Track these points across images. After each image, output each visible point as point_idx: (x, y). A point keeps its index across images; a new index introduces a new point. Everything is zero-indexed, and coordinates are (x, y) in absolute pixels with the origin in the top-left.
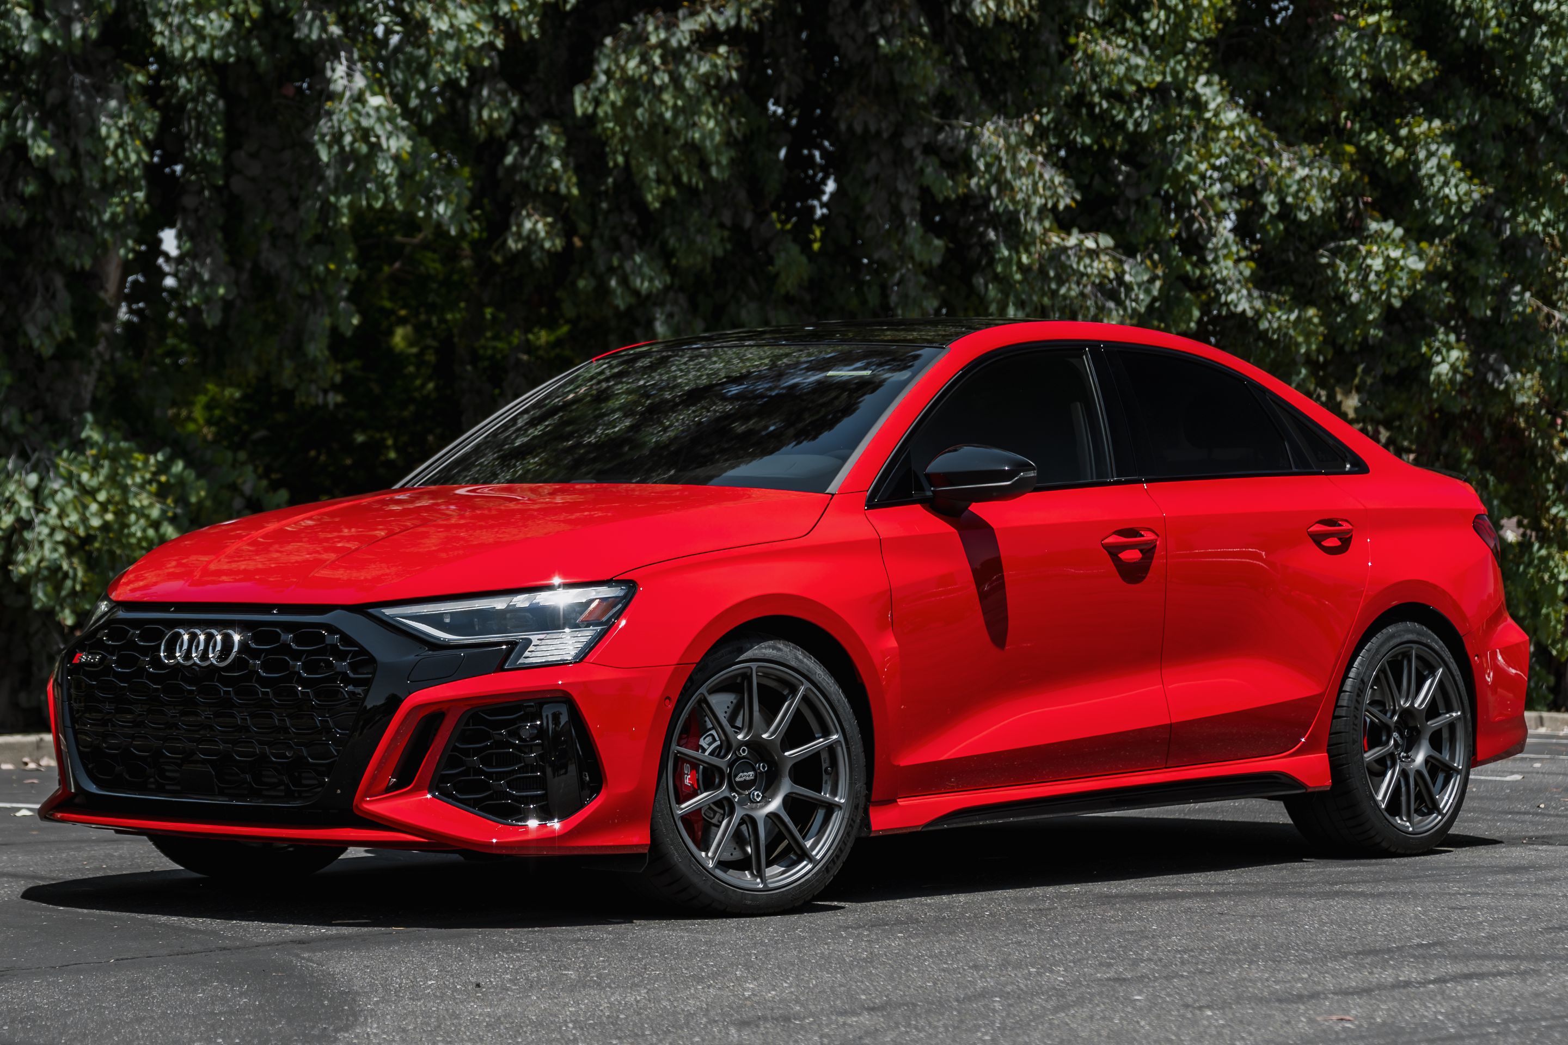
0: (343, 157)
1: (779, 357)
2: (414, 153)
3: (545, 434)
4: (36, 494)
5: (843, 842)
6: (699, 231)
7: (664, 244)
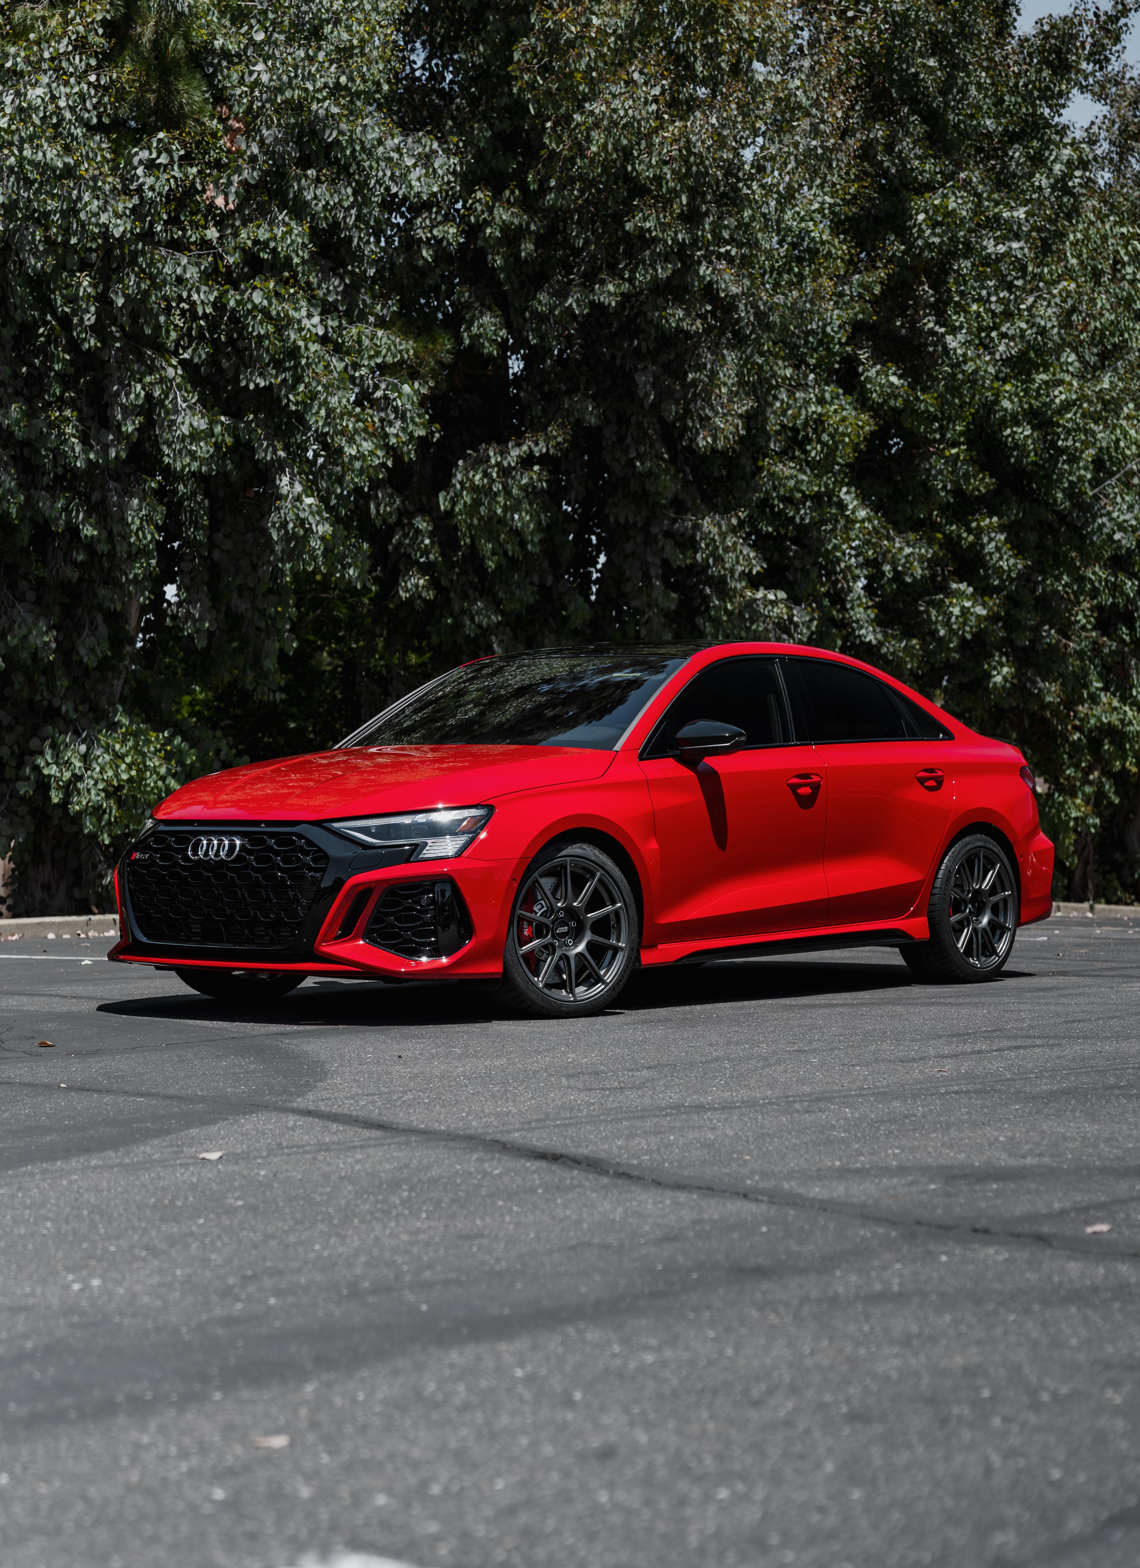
0: (288, 538)
1: (575, 666)
2: (334, 535)
3: (422, 718)
4: (85, 758)
5: (624, 971)
6: (518, 587)
7: (495, 595)
